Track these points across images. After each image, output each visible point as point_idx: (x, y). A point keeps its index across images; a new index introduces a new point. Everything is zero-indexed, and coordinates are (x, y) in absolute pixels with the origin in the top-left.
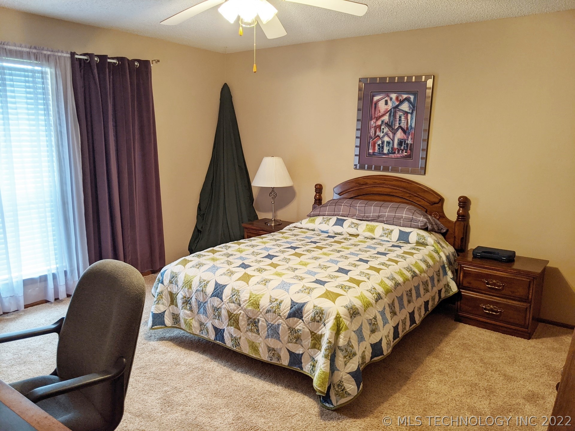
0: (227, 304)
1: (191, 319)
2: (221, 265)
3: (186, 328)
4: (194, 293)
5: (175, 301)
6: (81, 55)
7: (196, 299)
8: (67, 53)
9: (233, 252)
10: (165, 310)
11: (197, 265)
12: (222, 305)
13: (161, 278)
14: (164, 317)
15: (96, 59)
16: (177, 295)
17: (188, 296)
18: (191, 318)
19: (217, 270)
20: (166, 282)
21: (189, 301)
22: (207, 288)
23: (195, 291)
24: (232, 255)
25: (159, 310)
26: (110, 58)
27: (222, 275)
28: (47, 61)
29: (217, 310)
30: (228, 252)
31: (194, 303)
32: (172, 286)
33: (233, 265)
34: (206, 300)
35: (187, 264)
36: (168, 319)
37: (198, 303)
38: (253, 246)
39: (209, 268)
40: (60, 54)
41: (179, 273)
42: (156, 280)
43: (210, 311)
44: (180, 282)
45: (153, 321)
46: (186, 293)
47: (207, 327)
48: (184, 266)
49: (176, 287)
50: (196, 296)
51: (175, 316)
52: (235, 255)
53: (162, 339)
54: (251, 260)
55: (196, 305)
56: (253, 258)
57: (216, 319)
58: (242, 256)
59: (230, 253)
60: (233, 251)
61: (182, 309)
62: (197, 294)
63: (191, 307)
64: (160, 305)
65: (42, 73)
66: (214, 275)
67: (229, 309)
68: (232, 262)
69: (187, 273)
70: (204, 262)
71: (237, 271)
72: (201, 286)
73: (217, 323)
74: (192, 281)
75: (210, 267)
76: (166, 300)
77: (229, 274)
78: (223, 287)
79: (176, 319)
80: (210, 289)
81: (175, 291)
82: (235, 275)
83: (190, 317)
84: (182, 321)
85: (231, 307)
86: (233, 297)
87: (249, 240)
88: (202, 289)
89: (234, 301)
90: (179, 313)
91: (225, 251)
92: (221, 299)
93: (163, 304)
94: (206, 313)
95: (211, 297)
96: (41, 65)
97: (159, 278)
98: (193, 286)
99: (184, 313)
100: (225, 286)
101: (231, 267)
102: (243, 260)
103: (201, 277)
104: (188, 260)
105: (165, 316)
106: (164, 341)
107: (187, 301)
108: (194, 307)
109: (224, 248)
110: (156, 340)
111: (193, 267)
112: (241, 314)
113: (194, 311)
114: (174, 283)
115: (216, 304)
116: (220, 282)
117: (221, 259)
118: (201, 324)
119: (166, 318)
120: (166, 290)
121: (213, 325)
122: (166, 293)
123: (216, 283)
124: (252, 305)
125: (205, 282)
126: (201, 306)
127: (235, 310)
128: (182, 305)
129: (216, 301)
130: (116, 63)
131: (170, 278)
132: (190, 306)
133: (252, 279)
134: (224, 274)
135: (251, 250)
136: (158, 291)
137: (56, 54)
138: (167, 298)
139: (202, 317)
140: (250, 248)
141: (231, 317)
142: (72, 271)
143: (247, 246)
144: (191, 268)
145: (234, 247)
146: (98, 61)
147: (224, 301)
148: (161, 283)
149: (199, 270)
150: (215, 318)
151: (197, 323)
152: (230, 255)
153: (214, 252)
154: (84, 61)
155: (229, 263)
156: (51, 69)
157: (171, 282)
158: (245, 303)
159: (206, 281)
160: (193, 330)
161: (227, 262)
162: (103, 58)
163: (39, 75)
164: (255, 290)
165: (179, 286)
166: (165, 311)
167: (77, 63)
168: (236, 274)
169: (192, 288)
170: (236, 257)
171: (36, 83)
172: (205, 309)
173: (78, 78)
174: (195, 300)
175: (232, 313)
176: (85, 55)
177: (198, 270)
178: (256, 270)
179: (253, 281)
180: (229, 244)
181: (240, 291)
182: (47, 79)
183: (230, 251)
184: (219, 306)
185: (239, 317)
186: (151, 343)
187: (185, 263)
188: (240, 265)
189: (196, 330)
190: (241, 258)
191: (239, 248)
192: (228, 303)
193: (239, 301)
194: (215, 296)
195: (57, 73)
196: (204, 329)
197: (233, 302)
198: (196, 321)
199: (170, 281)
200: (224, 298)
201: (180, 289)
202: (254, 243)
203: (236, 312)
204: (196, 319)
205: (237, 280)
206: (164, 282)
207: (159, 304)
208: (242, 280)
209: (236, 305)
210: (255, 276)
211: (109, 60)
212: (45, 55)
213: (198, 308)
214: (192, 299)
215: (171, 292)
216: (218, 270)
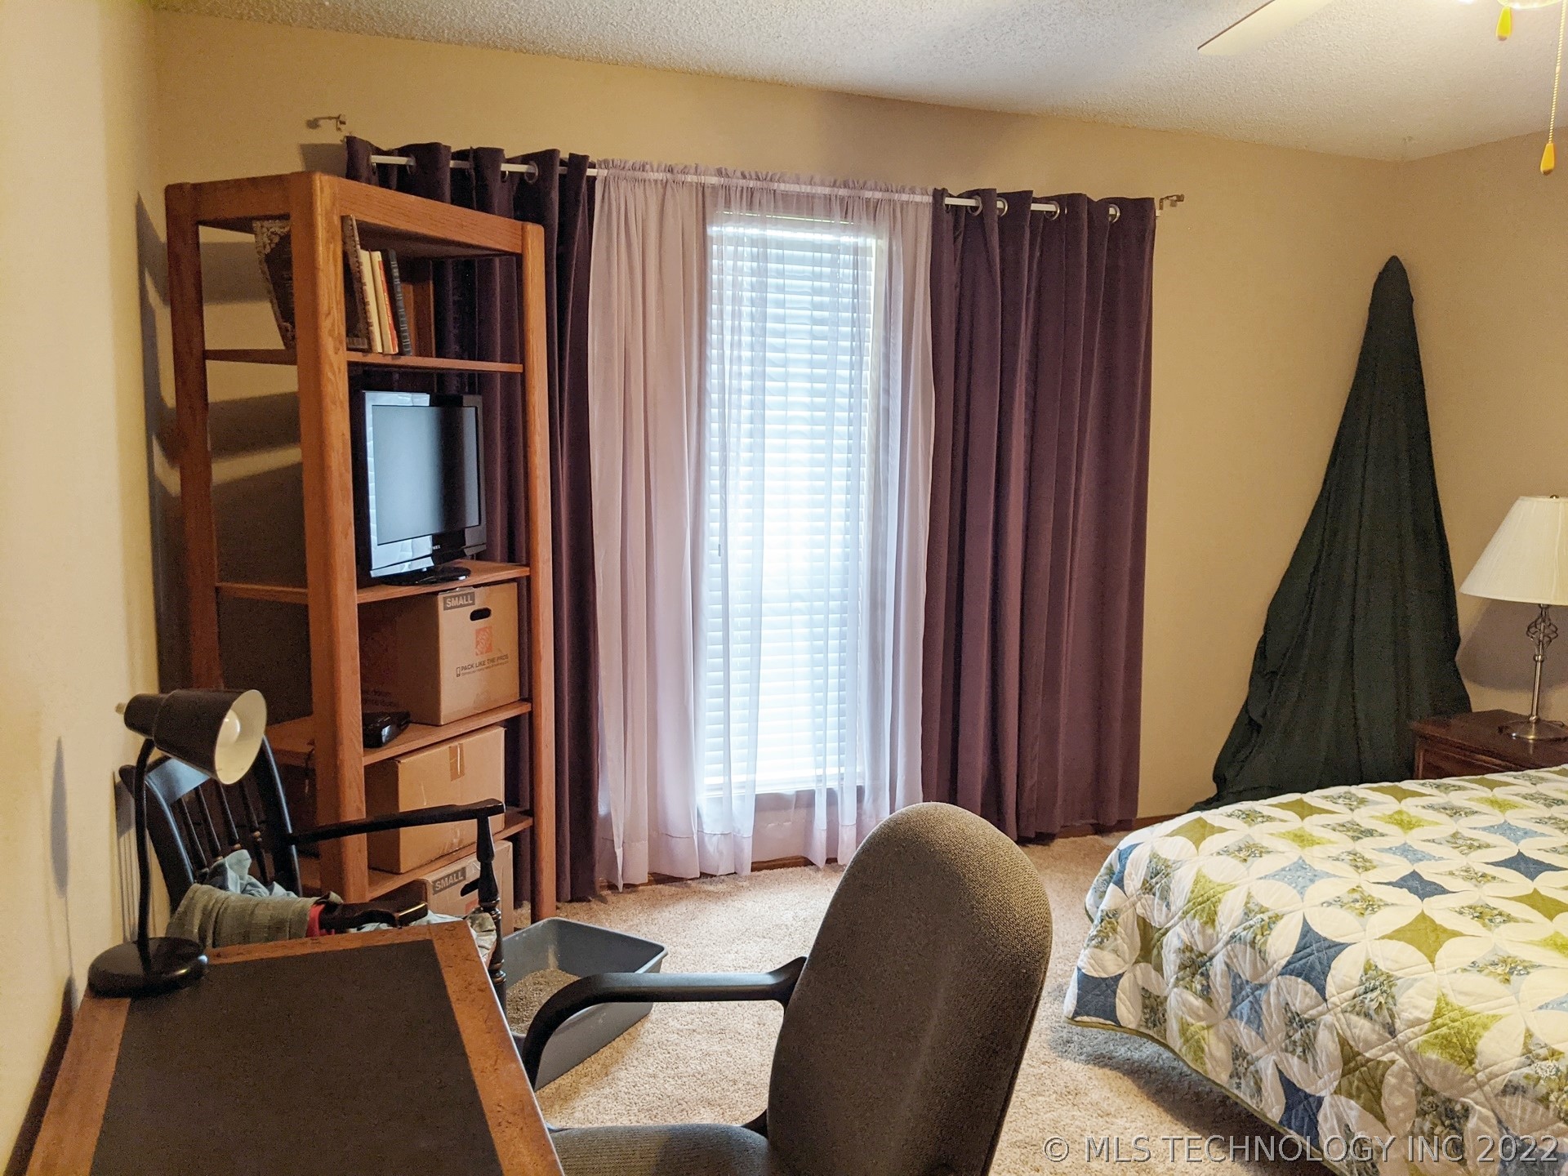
0: (1340, 1015)
1: (1204, 1028)
2: (1328, 867)
3: (1183, 1050)
4: (1220, 944)
5: (1155, 952)
6: (960, 196)
7: (1227, 965)
8: (924, 193)
9: (1375, 821)
10: (1120, 972)
11: (1240, 850)
12: (1322, 1014)
13: (1117, 868)
14: (1115, 993)
15: (1000, 204)
16: (1164, 934)
17: (1201, 948)
18: (1203, 1024)
19: (1312, 881)
20: (1133, 883)
21: (1204, 964)
22: (1270, 938)
23: (1225, 938)
24: (1370, 833)
25: (1104, 970)
26: (1036, 201)
27: (1330, 904)
28: (872, 215)
29: (1302, 1027)
30: (1358, 820)
31: (1218, 978)
32: (1150, 902)
33: (1373, 875)
34: (1263, 980)
35: (1209, 839)
36: (1128, 1003)
37: (1234, 981)
38: (1455, 812)
39: (1283, 869)
40: (905, 197)
41: (1179, 863)
42: (1103, 870)
43: (1273, 1020)
44: (1176, 894)
45: (1080, 999)
46: (1196, 937)
47: (1257, 1071)
48: (1197, 843)
49: (1164, 908)
50: (1229, 956)
51: (1152, 1000)
52: (1382, 835)
53: (1101, 1060)
54: (1444, 867)
55: (1224, 986)
56: (1456, 860)
57: (1293, 1052)
58: (1409, 843)
59: (1366, 824)
60: (1377, 818)
61: (1176, 985)
62: (1232, 950)
63: (1209, 986)
64: (1105, 953)
65: (856, 250)
66: (1298, 897)
67: (1348, 1034)
68: (1370, 861)
69: (1205, 871)
70: (1266, 842)
71: (1389, 901)
72: (1247, 924)
73: (1295, 1069)
74: (1219, 900)
75: (1285, 863)
76: (1127, 940)
77: (1357, 905)
78: (1329, 947)
79: (1154, 1011)
80: (1282, 944)
81: (1157, 918)
82: (1384, 913)
83: (1200, 1018)
84: (1173, 1026)
85: (1357, 1031)
86: (1369, 996)
87: (1438, 787)
88: (1250, 936)
89: (1372, 1012)
90: (1165, 993)
91: (1344, 815)
92: (1321, 990)
93: (1115, 951)
94: (1260, 1025)
95: (1281, 974)
96: (857, 231)
97: (1111, 865)
98: (1221, 919)
99: (1180, 1001)
100: (1340, 947)
101: (1366, 880)
102: (1412, 861)
103: (1253, 893)
104: (1213, 827)
105: (1118, 991)
106: (1107, 1071)
107: (1195, 964)
108: (1220, 990)
109: (1340, 801)
110: (1083, 1057)
111: (1226, 851)
112: (1395, 1068)
113: (1215, 1003)
114: (1158, 894)
115: (1297, 1004)
116: (1319, 928)
117: (1330, 842)
118: (1238, 1054)
119: (1120, 999)
120: (1130, 911)
121: (1280, 1072)
122: (1127, 917)
123: (1307, 930)
124: (1443, 1047)
125: (1265, 917)
126: (1244, 993)
127: (1369, 1046)
128: (1177, 973)
129: (1300, 994)
130: (1056, 212)
131: (1146, 875)
132: (1205, 982)
133: (1450, 945)
134: (1339, 902)
135: (1448, 826)
136: (1105, 905)
137: (896, 196)
138: (1131, 936)
139: (1245, 1035)
140: (1442, 817)
141: (1352, 1065)
142: (876, 790)
143: (1431, 807)
144: (1219, 853)
145: (1378, 803)
146: (1004, 209)
147: (1331, 1000)
148: (1116, 883)
149: (1248, 868)
150: (1290, 1049)
151: (1221, 1045)
152: (1362, 832)
153: (1305, 811)
154: (967, 211)
155: (1361, 864)
156: (879, 241)
157: (1148, 888)
158: (1416, 1029)
159: (1270, 914)
160: (1209, 1066)
161: (1351, 857)
162: (1020, 200)
163: (847, 257)
164: (1461, 993)
165: (1173, 908)
166: (1121, 976)
167: (948, 218)
168: (1385, 911)
169: (1217, 923)
170: (1385, 843)
171: (839, 281)
172: (1257, 1007)
173: (947, 257)
174: (1224, 967)
175: (1359, 1054)
176: (970, 195)
177: (1242, 867)
178: (1466, 911)
179: (1449, 951)
180: (1360, 790)
181: (1399, 982)
182: (865, 266)
183: (1363, 817)
184: (1311, 1012)
185: (1383, 1076)
186: (1068, 1064)
187: (1200, 833)
188: (1403, 879)
189: (1218, 1069)
190: (1405, 851)
191: (1400, 812)
192: (1344, 1012)
193: (1392, 1016)
194: (1299, 975)
195: (894, 248)
196: (1245, 1074)
197: (1367, 1015)
198: (1219, 1039)
199: (1143, 884)
200: (1330, 988)
201: (1176, 918)
202: (1456, 799)
203: (1374, 1051)
204: (1222, 1031)
205: (1390, 937)
206: (1126, 882)
207: (1102, 949)
208: (1410, 942)
209: (1377, 1028)
210: (1461, 935)
211: (1034, 207)
212: (868, 200)
213: (1234, 997)
214: (1215, 961)
215: (1144, 919)
216: (1317, 883)
